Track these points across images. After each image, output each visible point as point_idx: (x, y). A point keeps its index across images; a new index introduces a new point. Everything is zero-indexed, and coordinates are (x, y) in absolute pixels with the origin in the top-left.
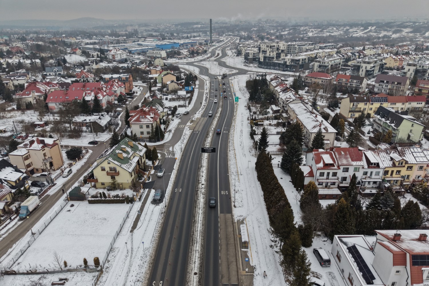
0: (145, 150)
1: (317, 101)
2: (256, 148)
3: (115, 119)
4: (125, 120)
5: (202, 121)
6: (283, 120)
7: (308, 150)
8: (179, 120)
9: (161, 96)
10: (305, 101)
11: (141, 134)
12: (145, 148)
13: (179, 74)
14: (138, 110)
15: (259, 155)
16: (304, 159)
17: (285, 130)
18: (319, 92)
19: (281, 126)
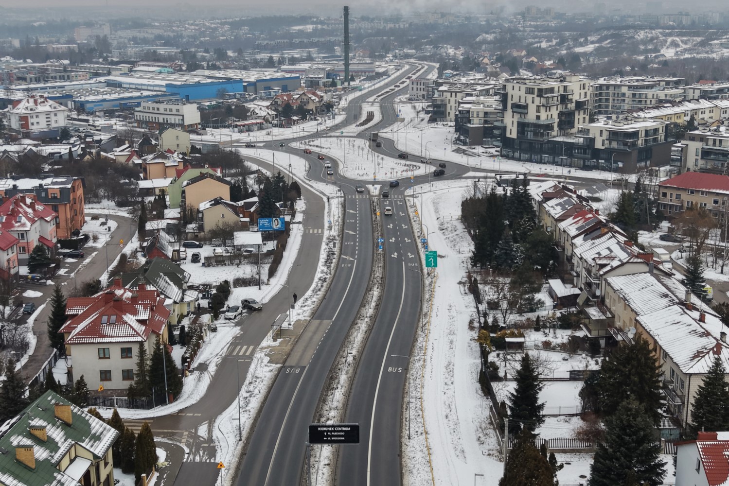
0: (111, 434)
1: (703, 265)
2: (501, 428)
3: (16, 329)
4: (50, 332)
5: (315, 333)
6: (590, 332)
7: (681, 436)
8: (237, 330)
9: (177, 248)
10: (661, 267)
11: (102, 380)
12: (113, 430)
13: (241, 178)
14: (96, 296)
15: (512, 452)
16: (669, 468)
17: (597, 363)
18: (706, 236)
19: (583, 350)
